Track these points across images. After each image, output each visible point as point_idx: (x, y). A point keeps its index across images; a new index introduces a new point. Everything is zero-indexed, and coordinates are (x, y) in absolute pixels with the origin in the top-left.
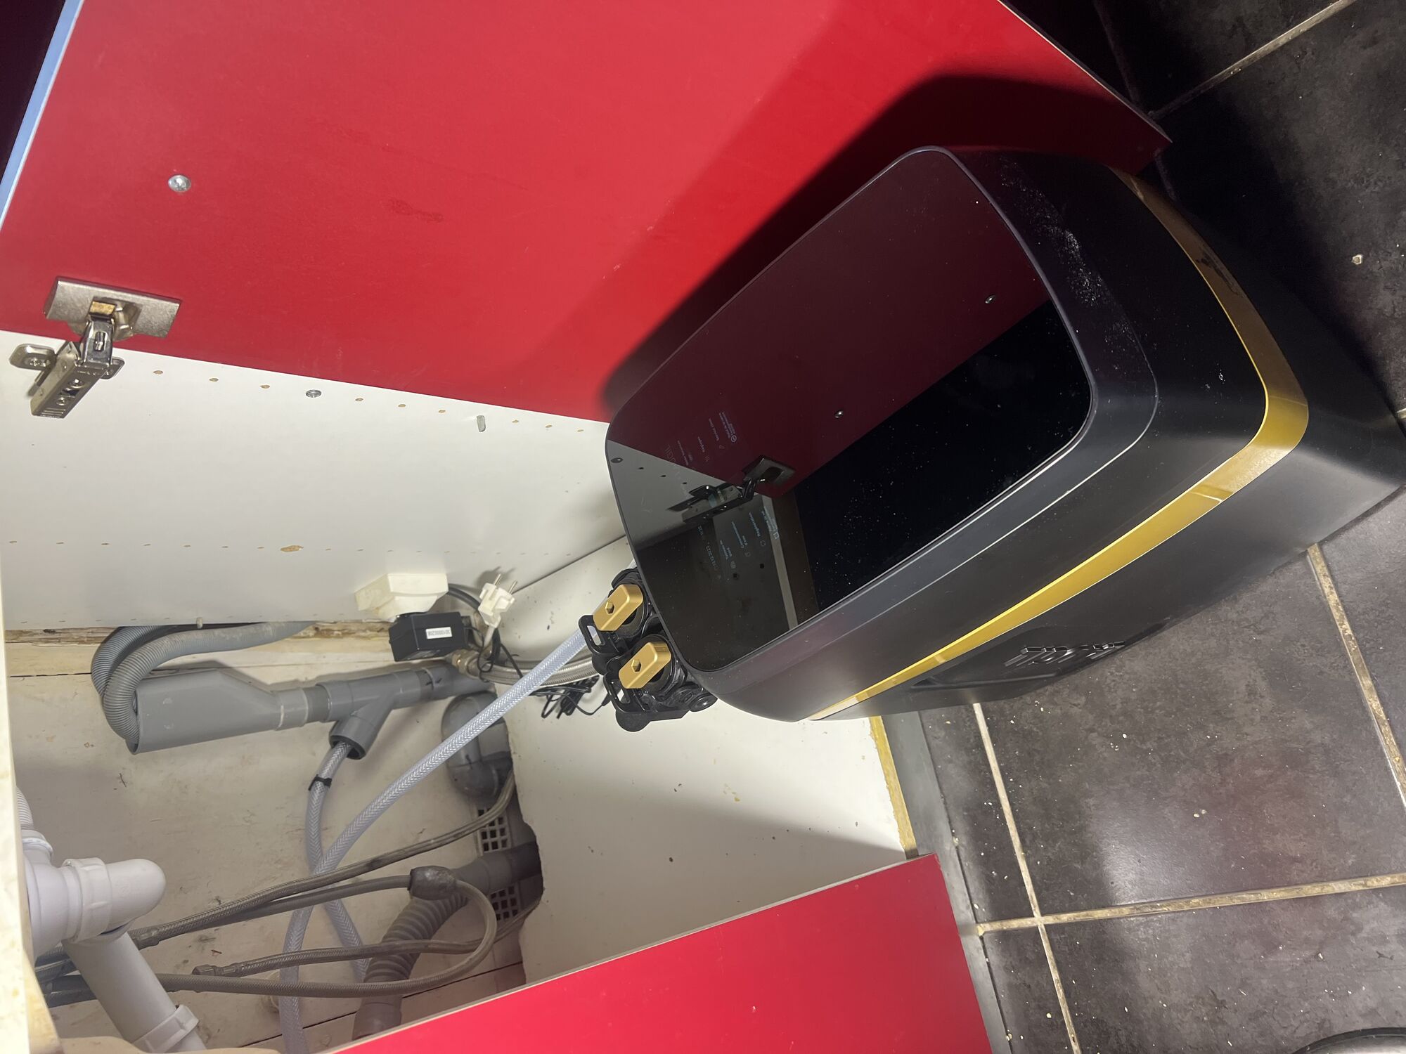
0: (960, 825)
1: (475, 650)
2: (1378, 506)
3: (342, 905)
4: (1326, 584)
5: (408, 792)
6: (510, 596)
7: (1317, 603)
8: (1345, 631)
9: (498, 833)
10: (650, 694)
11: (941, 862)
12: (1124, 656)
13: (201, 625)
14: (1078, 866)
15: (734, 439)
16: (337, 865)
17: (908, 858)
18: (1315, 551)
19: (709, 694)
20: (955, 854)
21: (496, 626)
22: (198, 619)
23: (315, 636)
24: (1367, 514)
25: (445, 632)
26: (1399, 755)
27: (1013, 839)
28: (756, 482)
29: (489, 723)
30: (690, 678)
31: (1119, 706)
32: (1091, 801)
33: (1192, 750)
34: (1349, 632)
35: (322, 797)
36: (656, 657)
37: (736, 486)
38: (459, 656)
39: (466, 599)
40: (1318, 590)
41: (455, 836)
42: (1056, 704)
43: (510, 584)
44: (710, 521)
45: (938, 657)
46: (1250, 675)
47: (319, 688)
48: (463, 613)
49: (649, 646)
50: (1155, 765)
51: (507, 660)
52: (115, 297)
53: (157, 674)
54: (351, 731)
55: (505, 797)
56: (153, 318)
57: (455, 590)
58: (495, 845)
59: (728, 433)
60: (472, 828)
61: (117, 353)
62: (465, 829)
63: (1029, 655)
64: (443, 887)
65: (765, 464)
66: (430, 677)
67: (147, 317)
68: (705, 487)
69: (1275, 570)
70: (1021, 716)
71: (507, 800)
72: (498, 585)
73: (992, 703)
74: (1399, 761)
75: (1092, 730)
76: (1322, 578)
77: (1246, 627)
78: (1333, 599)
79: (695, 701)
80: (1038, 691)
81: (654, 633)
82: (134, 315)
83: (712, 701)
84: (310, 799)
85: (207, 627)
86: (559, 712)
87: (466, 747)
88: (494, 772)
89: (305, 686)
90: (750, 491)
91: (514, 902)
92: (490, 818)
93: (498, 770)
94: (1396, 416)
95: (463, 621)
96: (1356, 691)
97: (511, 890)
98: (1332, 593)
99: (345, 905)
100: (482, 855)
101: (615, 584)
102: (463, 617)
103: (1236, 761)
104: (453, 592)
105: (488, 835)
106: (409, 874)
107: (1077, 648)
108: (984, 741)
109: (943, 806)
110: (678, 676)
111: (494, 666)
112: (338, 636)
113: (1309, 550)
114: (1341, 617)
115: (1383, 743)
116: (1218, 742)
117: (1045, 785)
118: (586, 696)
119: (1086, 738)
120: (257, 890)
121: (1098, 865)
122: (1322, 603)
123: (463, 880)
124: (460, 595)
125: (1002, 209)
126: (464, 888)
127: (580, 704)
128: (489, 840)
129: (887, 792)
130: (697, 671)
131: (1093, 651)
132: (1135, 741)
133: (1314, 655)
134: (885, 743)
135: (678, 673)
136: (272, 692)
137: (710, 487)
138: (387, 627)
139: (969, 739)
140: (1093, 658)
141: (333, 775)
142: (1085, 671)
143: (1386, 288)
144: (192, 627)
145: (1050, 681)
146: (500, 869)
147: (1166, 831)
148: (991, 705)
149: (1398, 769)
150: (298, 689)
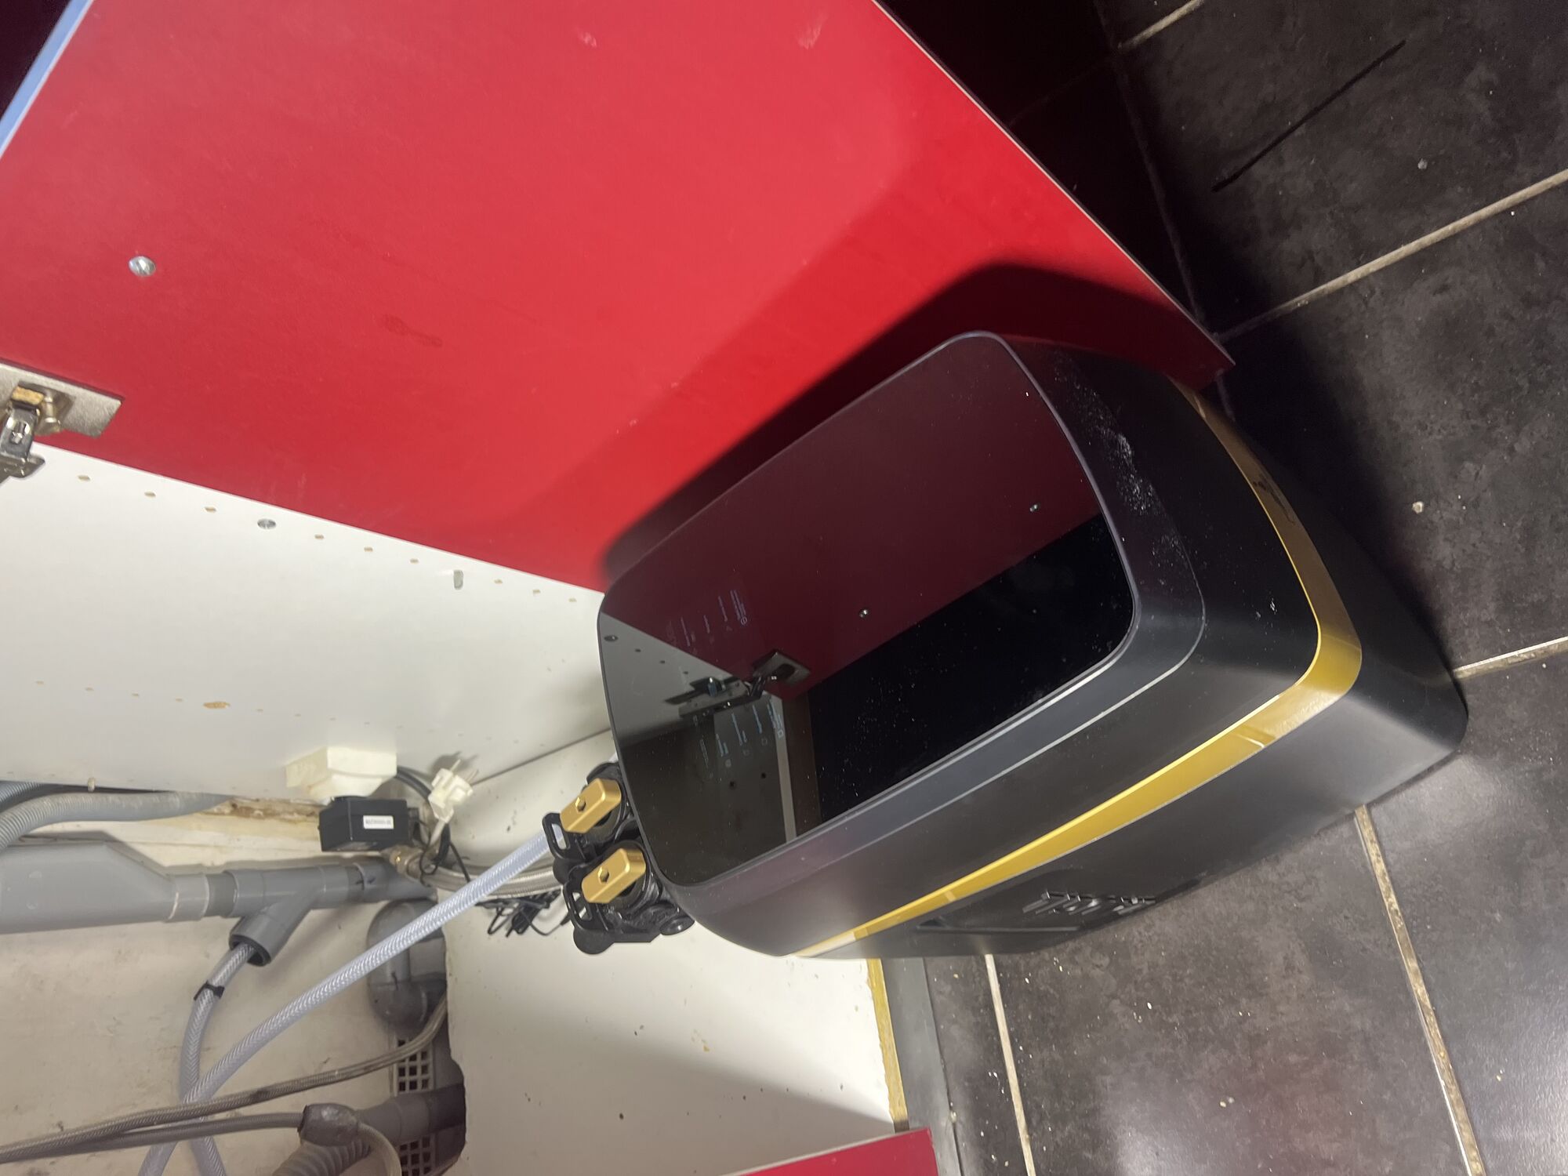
0: (959, 1096)
1: (420, 848)
2: (1430, 770)
3: (214, 1146)
4: (1373, 850)
5: (316, 1011)
6: (468, 786)
7: (1362, 871)
8: (1391, 905)
9: (419, 1071)
10: (616, 910)
11: (934, 1139)
12: (1154, 915)
13: (92, 786)
14: (1090, 1156)
15: (744, 621)
16: (214, 1093)
17: (896, 1131)
18: (1363, 813)
19: (686, 916)
20: (951, 1131)
21: (446, 820)
22: (90, 780)
23: (232, 813)
24: (1419, 778)
25: (385, 823)
26: (1444, 1049)
27: (1018, 1118)
28: (766, 679)
29: (423, 934)
30: (666, 895)
31: (1145, 971)
32: (1108, 1079)
33: (1221, 1027)
34: (1396, 906)
35: (209, 1008)
36: (628, 868)
37: (743, 681)
38: (400, 853)
39: (416, 785)
40: (1364, 857)
41: (365, 1068)
42: (1076, 963)
43: (469, 772)
44: (710, 718)
45: (949, 893)
46: (1289, 947)
47: (226, 877)
48: (410, 803)
49: (622, 853)
50: (1181, 1042)
51: (454, 863)
52: (45, 384)
53: (29, 841)
54: (256, 933)
55: (433, 1026)
56: (87, 414)
57: (404, 775)
58: (413, 1085)
59: (738, 614)
60: (387, 1061)
61: (38, 449)
62: (380, 1060)
63: (1050, 901)
64: (341, 1130)
65: (778, 660)
66: (361, 874)
67: (80, 411)
68: (708, 679)
69: (1320, 831)
70: (1037, 974)
71: (434, 1032)
72: (455, 772)
73: (1006, 956)
74: (1444, 1057)
75: (1113, 996)
76: (1369, 844)
77: (1286, 892)
78: (1380, 868)
79: (668, 923)
80: (1058, 947)
81: (629, 838)
82: (65, 407)
83: (687, 924)
84: (195, 1010)
85: (100, 790)
86: (509, 928)
87: (394, 960)
88: (424, 995)
89: (211, 872)
90: (758, 689)
91: (427, 1157)
92: (411, 1051)
93: (428, 994)
94: (1452, 675)
95: (411, 814)
96: (1402, 974)
97: (426, 1143)
98: (1379, 861)
99: (217, 1145)
100: (396, 1095)
101: (590, 779)
102: (410, 809)
103: (1269, 1043)
104: (402, 777)
105: (407, 1072)
106: (301, 1110)
107: (1104, 899)
108: (994, 1001)
109: (943, 1073)
110: (650, 893)
111: (440, 868)
112: (259, 817)
113: (1356, 811)
114: (1388, 889)
115: (1427, 1035)
116: (1251, 1020)
117: (1057, 1057)
118: (544, 913)
119: (1107, 1005)
120: (110, 1117)
121: (1111, 1156)
122: (1368, 872)
123: (368, 1124)
124: (410, 780)
125: (1054, 404)
126: (367, 1134)
127: (536, 922)
128: (407, 1078)
129: (880, 1050)
130: (673, 885)
131: (1121, 903)
132: (1160, 1013)
133: (1357, 929)
134: (883, 993)
135: (652, 888)
136: (167, 875)
137: (714, 679)
138: (317, 811)
139: (977, 997)
140: (1120, 913)
141: (227, 983)
142: (1111, 928)
143: (1446, 540)
144: (83, 789)
145: (1072, 936)
146: (416, 1114)
147: (1189, 1121)
148: (1006, 959)
149: (1442, 1066)
150: (200, 875)
